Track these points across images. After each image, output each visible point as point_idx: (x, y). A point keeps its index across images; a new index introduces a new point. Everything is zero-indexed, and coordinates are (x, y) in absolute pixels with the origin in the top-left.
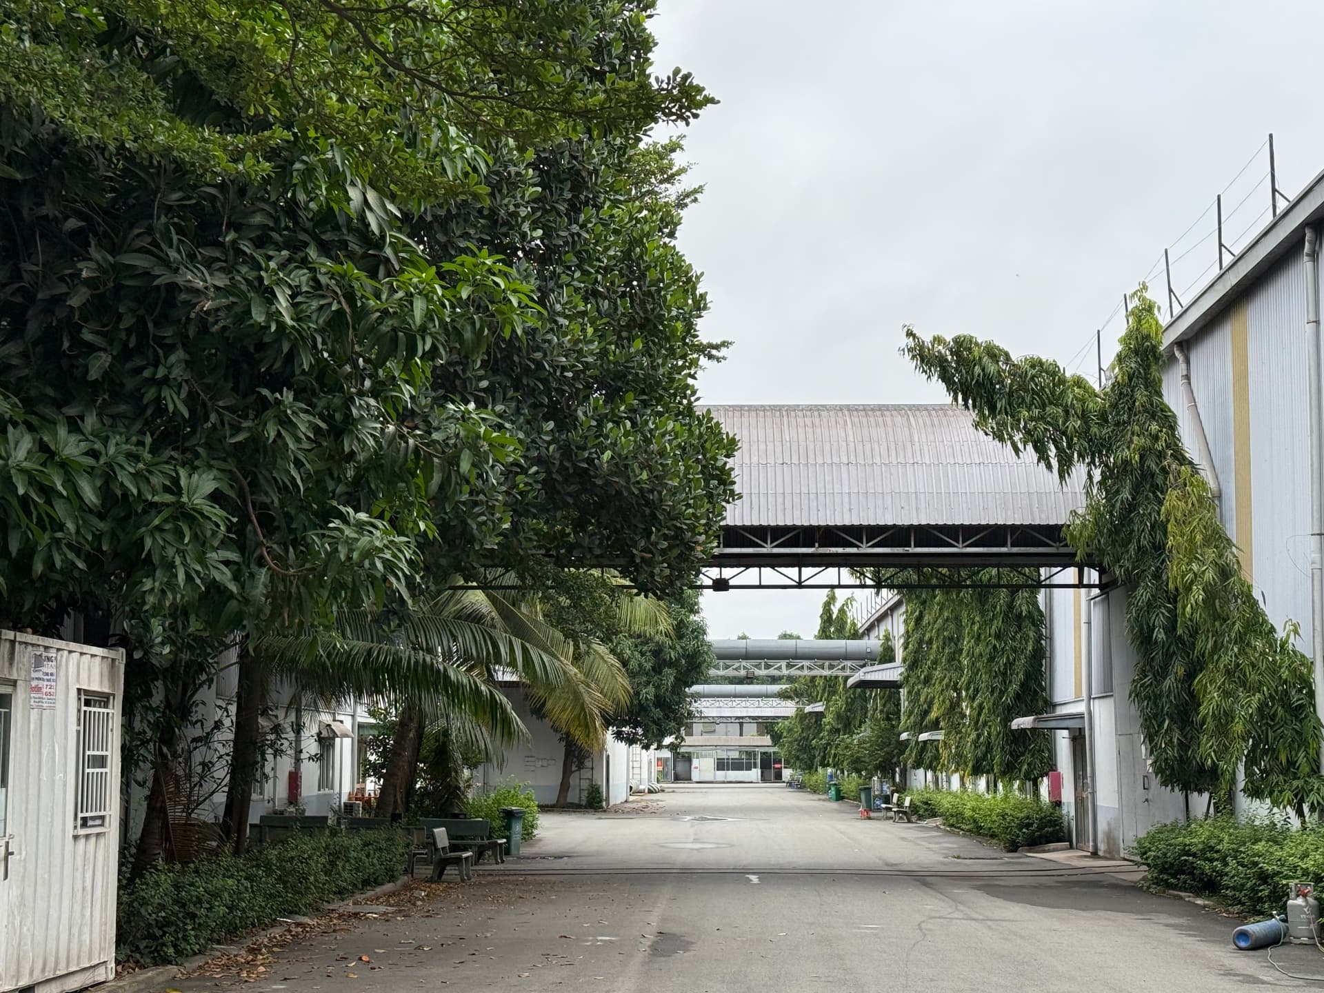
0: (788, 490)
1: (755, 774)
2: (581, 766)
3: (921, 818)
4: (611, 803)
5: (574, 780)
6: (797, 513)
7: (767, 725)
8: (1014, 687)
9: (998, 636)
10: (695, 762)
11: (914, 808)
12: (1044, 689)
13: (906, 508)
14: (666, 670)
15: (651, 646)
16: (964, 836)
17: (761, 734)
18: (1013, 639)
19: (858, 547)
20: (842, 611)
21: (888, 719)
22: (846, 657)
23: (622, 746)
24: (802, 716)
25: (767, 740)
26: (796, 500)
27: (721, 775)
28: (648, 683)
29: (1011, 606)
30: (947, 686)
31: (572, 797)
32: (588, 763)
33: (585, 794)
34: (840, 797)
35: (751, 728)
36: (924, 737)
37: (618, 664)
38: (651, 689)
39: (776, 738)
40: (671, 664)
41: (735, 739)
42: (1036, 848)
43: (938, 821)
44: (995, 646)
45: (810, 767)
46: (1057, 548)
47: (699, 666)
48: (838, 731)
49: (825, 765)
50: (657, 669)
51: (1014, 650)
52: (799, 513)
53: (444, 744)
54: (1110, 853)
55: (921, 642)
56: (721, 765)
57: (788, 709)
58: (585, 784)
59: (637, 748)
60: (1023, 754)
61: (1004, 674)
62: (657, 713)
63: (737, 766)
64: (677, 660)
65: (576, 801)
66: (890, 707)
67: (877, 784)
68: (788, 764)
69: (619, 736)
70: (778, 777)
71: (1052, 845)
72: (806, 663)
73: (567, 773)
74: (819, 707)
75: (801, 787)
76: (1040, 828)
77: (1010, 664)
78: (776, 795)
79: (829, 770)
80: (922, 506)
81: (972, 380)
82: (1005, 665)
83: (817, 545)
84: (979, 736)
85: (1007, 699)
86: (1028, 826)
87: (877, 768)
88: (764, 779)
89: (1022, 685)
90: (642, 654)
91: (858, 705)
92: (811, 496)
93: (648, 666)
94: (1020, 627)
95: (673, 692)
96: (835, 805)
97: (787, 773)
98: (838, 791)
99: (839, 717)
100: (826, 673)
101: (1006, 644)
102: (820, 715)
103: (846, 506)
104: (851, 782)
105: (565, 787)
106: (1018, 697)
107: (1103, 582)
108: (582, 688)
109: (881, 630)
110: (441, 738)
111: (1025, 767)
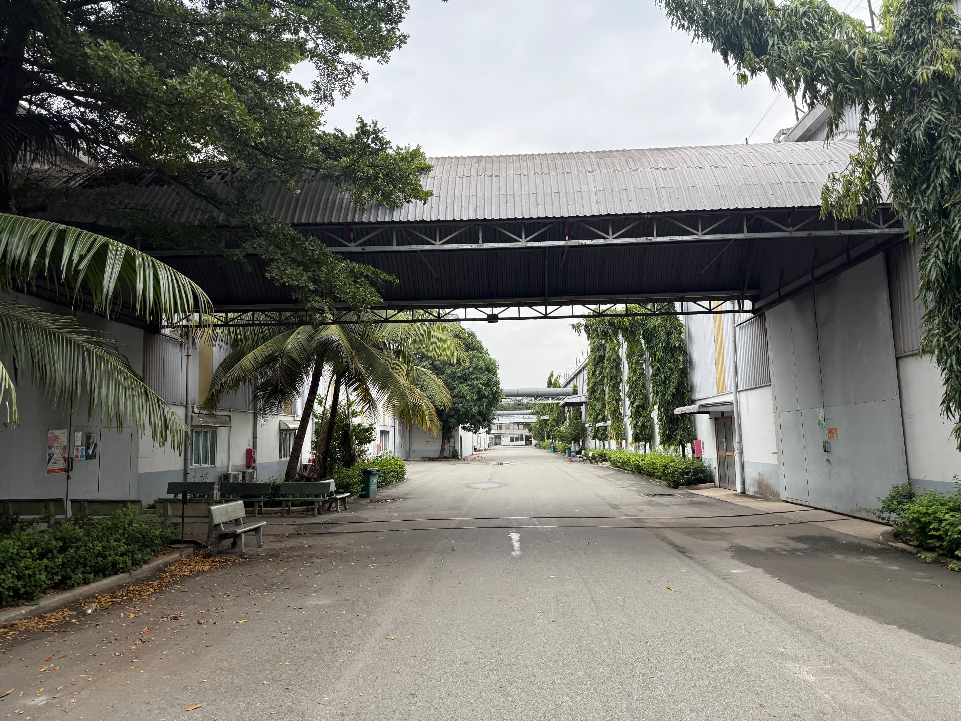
0: (540, 190)
1: (523, 442)
2: (449, 441)
3: (596, 461)
4: (463, 456)
5: (446, 447)
6: (549, 208)
7: (527, 426)
8: (672, 390)
9: (660, 361)
10: (502, 439)
11: (594, 457)
12: (688, 391)
13: (650, 199)
14: (483, 400)
15: (477, 389)
16: (628, 473)
17: (524, 428)
18: (669, 362)
19: (604, 238)
20: (555, 380)
21: (577, 419)
22: (558, 395)
23: (466, 432)
24: (540, 421)
25: (527, 431)
26: (548, 198)
27: (511, 443)
28: (475, 405)
29: (668, 343)
30: (613, 399)
31: (446, 454)
32: (452, 440)
33: (451, 452)
34: (555, 451)
35: (521, 426)
36: (598, 425)
37: (444, 385)
38: (476, 407)
39: (530, 430)
40: (485, 397)
41: (516, 431)
42: (693, 486)
43: (607, 464)
44: (658, 367)
45: (542, 439)
46: (791, 232)
47: (497, 398)
48: (553, 426)
49: (548, 438)
50: (479, 399)
51: (670, 369)
52: (550, 208)
53: (347, 430)
54: (761, 494)
55: (595, 382)
56: (511, 439)
57: (533, 419)
58: (451, 449)
59: (471, 433)
60: (676, 429)
61: (664, 383)
62: (479, 418)
63: (517, 440)
64: (488, 395)
65: (448, 456)
66: (577, 414)
67: (573, 446)
68: (534, 439)
69: (464, 428)
70: (531, 443)
71: (703, 485)
72: (543, 397)
73: (443, 444)
74: (546, 417)
75: (539, 447)
76: (694, 475)
77: (668, 377)
78: (531, 451)
79: (551, 441)
80: (665, 197)
81: (739, 18)
82: (665, 377)
83: (567, 238)
84: (637, 422)
85: (668, 397)
86: (687, 473)
87: (573, 439)
88: (526, 444)
89: (677, 389)
90: (472, 393)
91: (561, 415)
92: (561, 195)
93: (475, 398)
94: (673, 356)
95: (486, 409)
96: (553, 454)
97: (534, 442)
98: (554, 449)
99: (554, 420)
100: (550, 401)
101: (665, 365)
102: (548, 420)
103: (594, 200)
104: (559, 445)
105: (443, 450)
106: (674, 396)
107: (756, 308)
108: (407, 392)
109: (572, 384)
110: (346, 428)
111: (679, 437)
